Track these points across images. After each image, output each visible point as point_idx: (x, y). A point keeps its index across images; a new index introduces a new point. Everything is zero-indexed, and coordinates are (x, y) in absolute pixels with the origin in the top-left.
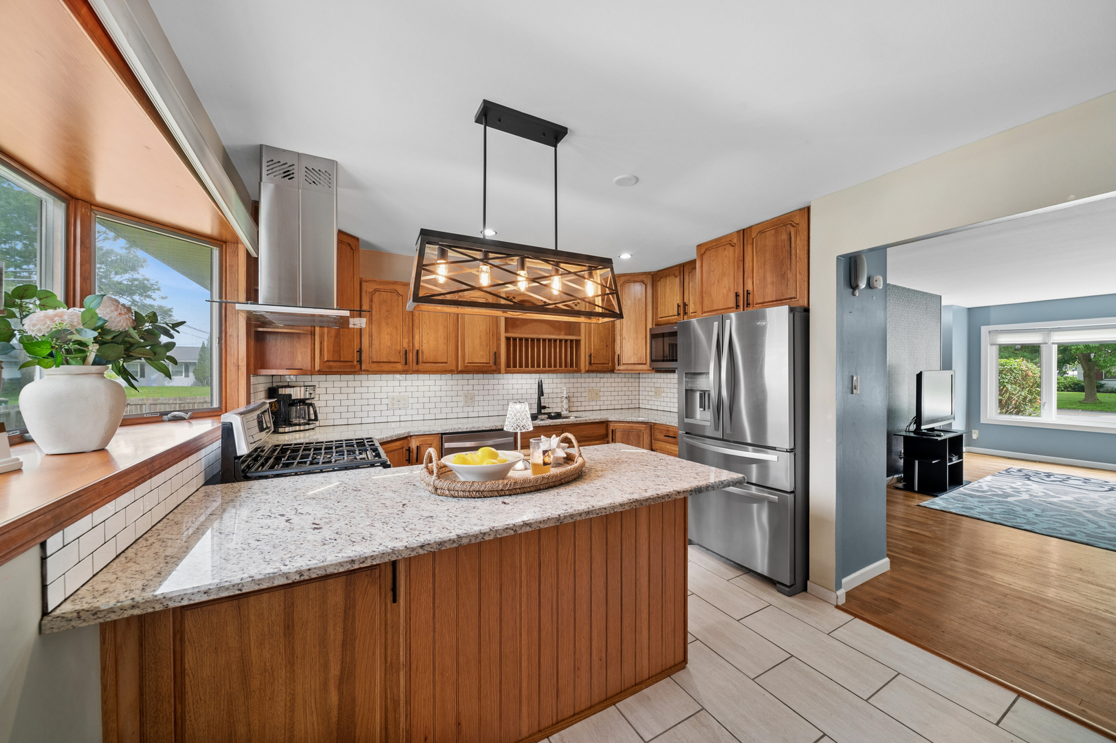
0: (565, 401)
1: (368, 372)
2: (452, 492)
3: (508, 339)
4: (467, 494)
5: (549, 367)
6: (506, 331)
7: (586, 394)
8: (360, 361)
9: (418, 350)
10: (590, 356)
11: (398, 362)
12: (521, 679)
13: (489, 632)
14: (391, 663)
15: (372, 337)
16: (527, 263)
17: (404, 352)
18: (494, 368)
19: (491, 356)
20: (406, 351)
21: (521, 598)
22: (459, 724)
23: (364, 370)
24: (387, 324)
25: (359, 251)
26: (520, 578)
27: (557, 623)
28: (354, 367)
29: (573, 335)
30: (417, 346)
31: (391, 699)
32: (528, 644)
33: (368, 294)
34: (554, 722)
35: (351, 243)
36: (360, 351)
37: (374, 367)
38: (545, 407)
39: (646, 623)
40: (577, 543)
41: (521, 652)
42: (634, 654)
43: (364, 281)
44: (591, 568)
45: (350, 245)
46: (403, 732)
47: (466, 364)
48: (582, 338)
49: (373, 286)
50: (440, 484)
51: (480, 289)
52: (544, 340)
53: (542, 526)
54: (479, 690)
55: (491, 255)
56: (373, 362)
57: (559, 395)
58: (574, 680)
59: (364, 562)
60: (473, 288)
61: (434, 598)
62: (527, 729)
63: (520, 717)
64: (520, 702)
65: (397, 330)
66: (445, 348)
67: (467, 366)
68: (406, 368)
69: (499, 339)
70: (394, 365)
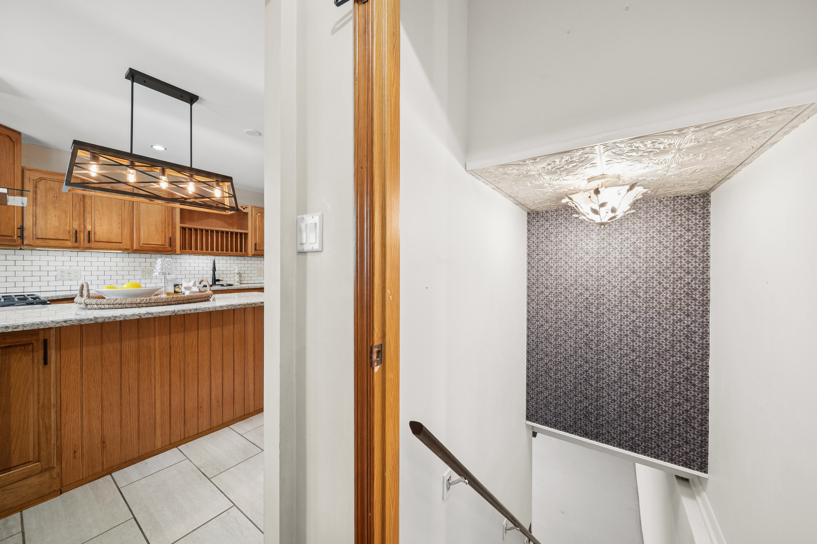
0: (237, 276)
1: (32, 247)
2: (99, 306)
3: (183, 229)
4: (112, 306)
5: (221, 251)
6: (182, 221)
7: (255, 272)
8: (22, 237)
9: (89, 232)
10: (256, 244)
11: (67, 240)
12: (155, 414)
13: (129, 386)
14: (43, 404)
15: (36, 217)
16: (167, 172)
17: (74, 232)
18: (170, 249)
19: (167, 240)
20: (76, 231)
21: (155, 367)
22: (104, 442)
23: (26, 245)
24: (55, 208)
25: (20, 143)
26: (155, 355)
27: (184, 381)
28: (15, 241)
29: (243, 229)
30: (89, 228)
31: (43, 426)
32: (161, 393)
33: (31, 181)
34: (182, 439)
35: (10, 136)
36: (22, 228)
37: (38, 242)
38: (219, 280)
39: (252, 381)
40: (200, 335)
41: (155, 398)
42: (243, 399)
43: (28, 170)
44: (211, 350)
45: (10, 137)
46: (54, 446)
47: (141, 245)
48: (249, 232)
49: (38, 175)
50: (89, 301)
51: (126, 183)
52: (217, 232)
53: (161, 315)
54: (121, 421)
55: (137, 164)
56: (38, 238)
57: (232, 272)
58: (198, 414)
59: (16, 328)
60: (119, 182)
61: (82, 366)
62: (160, 444)
63: (155, 437)
64: (155, 428)
65: (66, 213)
66: (120, 231)
67: (142, 246)
68: (76, 245)
69: (174, 228)
70: (63, 242)
